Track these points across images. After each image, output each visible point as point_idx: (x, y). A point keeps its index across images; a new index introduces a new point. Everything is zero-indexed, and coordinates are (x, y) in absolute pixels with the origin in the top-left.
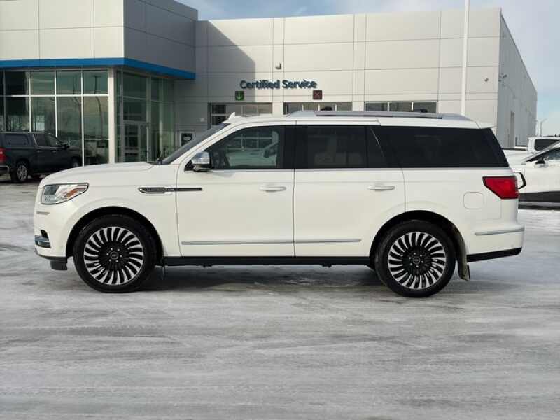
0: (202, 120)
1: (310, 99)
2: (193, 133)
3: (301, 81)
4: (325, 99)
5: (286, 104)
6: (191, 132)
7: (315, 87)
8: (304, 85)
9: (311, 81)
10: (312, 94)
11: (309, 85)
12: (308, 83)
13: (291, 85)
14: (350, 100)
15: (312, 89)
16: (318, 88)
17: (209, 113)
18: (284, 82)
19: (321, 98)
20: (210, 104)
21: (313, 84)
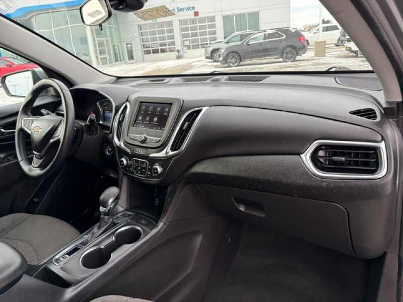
0: (136, 34)
1: (193, 17)
2: (132, 43)
3: (186, 7)
4: (200, 16)
5: (179, 21)
6: (130, 42)
7: (194, 9)
8: (188, 9)
9: (192, 6)
10: (193, 13)
11: (191, 9)
12: (190, 7)
13: (181, 10)
14: (214, 15)
15: (193, 11)
16: (196, 10)
17: (139, 30)
18: (178, 8)
19: (198, 15)
20: (138, 25)
21: (193, 8)
